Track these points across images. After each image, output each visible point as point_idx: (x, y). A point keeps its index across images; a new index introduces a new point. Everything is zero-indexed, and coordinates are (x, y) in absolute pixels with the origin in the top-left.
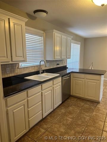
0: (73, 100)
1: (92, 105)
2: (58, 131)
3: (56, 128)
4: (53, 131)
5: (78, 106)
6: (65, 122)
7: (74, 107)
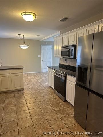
0: (3, 96)
1: (20, 93)
2: (12, 118)
3: (8, 117)
4: (8, 120)
5: (11, 98)
6: (11, 111)
7: (8, 99)
